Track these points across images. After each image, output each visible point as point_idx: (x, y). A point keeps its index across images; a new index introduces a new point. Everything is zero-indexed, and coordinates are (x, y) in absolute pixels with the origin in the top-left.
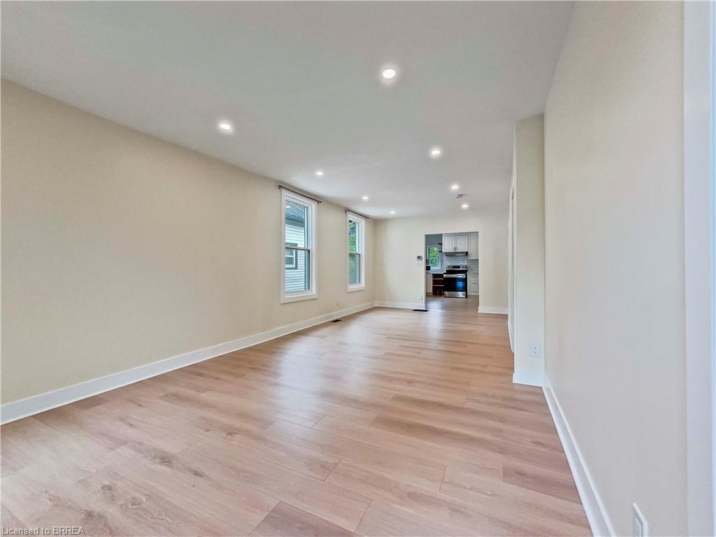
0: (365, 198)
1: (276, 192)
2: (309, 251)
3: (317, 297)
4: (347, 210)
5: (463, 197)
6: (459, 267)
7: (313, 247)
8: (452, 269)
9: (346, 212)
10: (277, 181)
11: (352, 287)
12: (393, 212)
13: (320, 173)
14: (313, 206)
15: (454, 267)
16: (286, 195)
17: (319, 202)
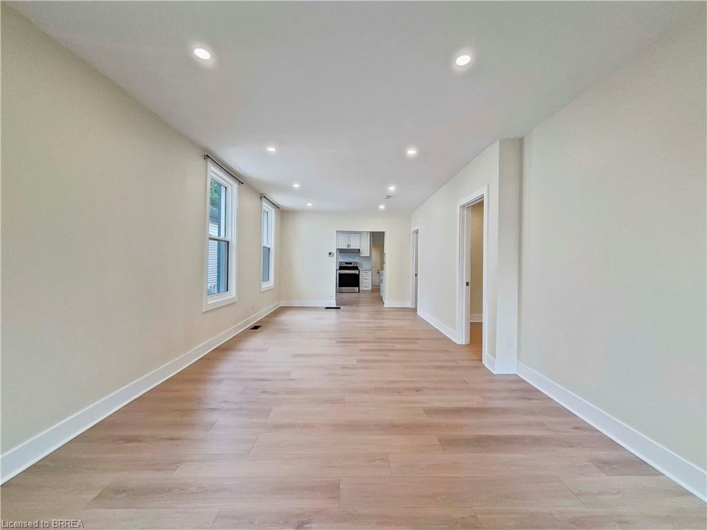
0: (296, 186)
1: (201, 161)
2: (228, 242)
3: (236, 300)
4: (263, 197)
5: (391, 198)
6: (351, 263)
7: (232, 237)
8: (345, 265)
9: (261, 198)
10: (204, 149)
11: (265, 286)
12: (309, 204)
13: (272, 149)
14: (233, 186)
15: (346, 263)
16: (212, 168)
17: (241, 183)
